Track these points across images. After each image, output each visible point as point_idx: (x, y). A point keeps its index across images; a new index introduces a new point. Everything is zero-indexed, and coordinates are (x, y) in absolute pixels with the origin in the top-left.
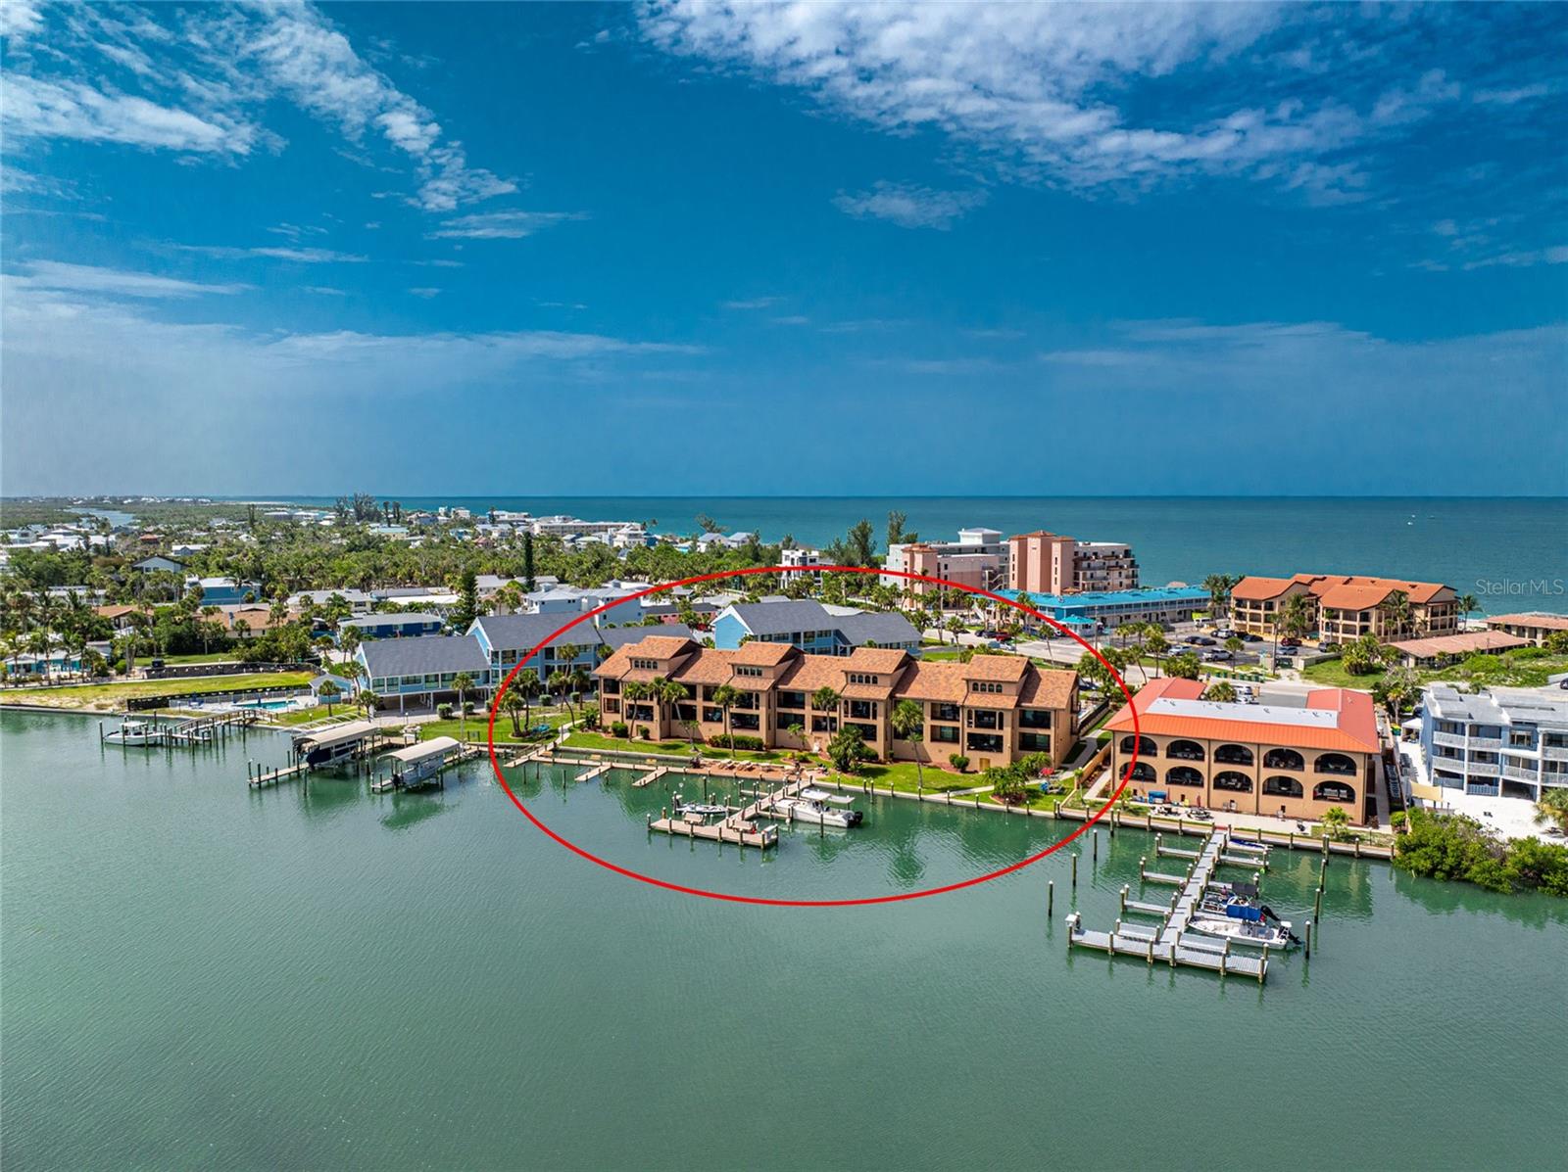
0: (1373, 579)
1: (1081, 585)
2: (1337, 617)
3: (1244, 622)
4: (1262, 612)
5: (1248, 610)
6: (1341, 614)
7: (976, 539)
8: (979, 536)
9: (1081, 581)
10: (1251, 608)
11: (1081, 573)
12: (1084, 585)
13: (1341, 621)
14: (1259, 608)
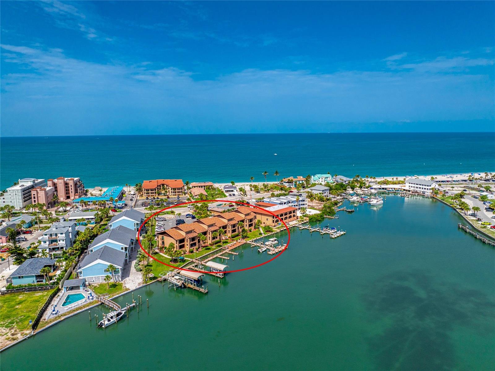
0: (163, 180)
1: (79, 192)
2: (176, 190)
3: (149, 195)
4: (154, 191)
5: (150, 191)
6: (177, 189)
7: (29, 182)
8: (31, 181)
9: (79, 191)
10: (151, 191)
11: (78, 189)
12: (80, 192)
13: (177, 191)
14: (153, 190)
